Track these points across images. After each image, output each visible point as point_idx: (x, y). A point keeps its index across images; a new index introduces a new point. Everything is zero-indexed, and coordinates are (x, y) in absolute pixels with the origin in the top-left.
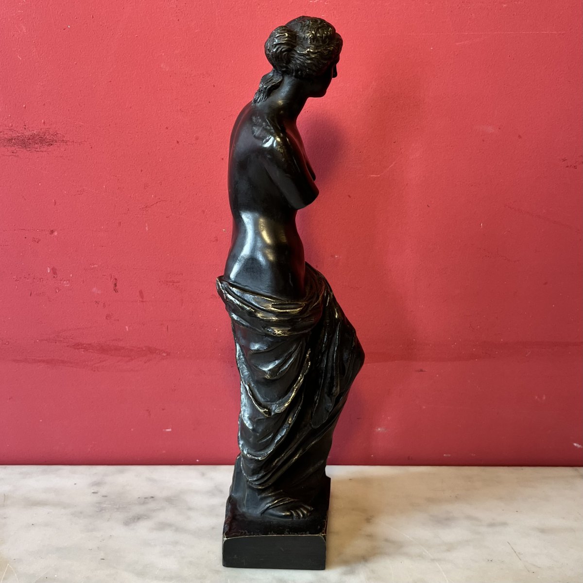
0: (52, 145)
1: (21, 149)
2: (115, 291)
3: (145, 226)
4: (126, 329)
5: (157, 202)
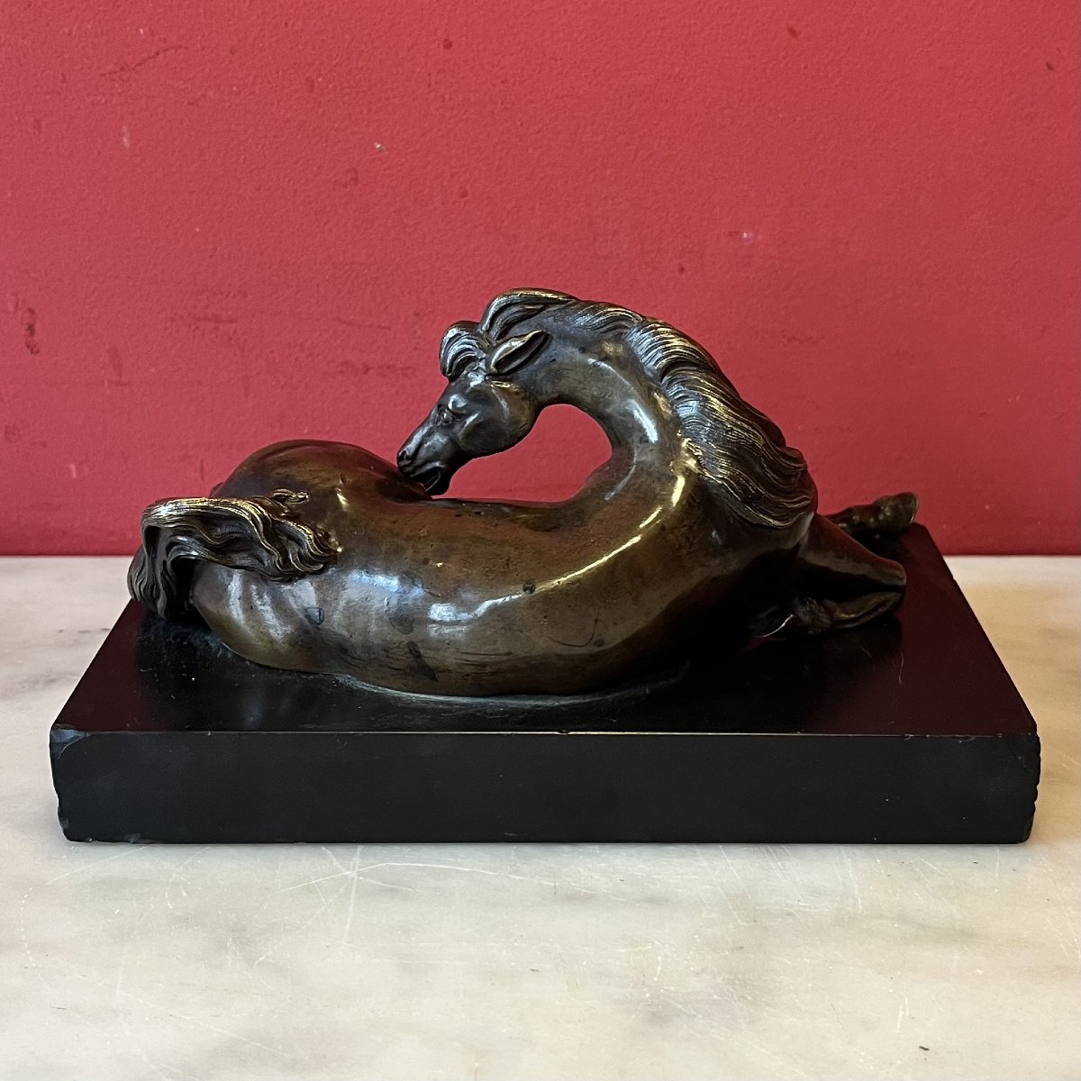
2: (32, 352)
3: (123, 135)
4: (69, 471)
5: (157, 53)
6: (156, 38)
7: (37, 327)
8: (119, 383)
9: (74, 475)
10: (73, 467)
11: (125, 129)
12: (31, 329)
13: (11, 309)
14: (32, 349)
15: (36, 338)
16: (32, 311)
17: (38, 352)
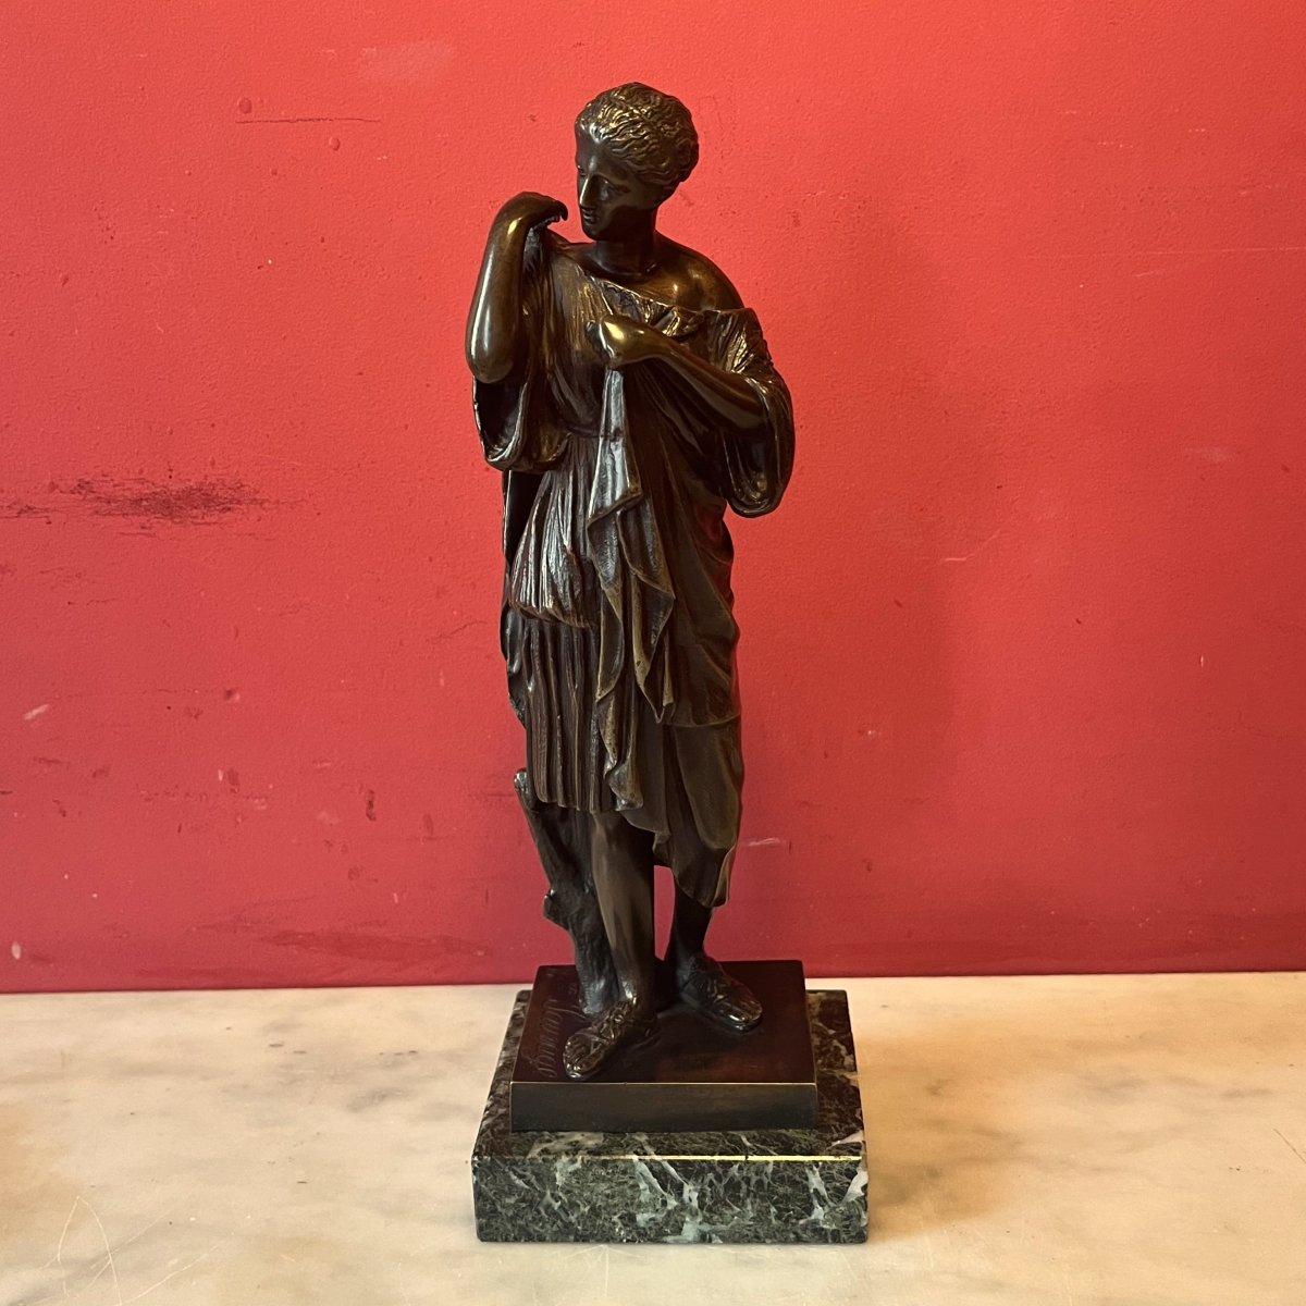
0: (229, 509)
1: (162, 521)
2: (370, 818)
3: (439, 677)
4: (393, 899)
5: (465, 626)
6: (465, 616)
7: (375, 803)
8: (430, 838)
9: (396, 901)
10: (395, 895)
11: (441, 674)
12: (371, 804)
13: (357, 790)
14: (371, 817)
15: (374, 810)
16: (372, 792)
17: (375, 819)
